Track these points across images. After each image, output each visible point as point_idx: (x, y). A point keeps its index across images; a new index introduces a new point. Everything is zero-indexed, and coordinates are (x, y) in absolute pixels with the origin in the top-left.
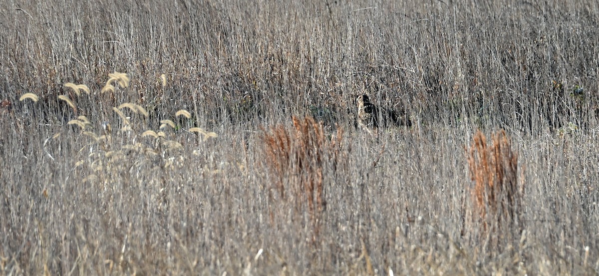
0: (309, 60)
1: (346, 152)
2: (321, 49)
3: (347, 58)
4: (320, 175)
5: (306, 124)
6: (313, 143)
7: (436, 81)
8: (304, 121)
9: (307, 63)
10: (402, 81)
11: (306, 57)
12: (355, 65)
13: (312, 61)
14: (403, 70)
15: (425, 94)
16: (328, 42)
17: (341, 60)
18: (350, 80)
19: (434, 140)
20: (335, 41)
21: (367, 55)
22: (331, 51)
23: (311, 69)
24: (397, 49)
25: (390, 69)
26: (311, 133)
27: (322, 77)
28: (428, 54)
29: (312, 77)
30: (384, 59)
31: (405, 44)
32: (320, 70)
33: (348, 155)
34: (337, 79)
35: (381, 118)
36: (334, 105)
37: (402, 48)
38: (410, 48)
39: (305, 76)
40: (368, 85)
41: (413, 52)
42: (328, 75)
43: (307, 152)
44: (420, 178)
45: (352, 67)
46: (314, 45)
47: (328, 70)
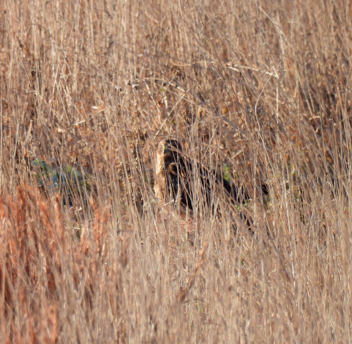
0: (29, 54)
1: (116, 266)
2: (56, 26)
3: (118, 46)
4: (54, 321)
5: (21, 201)
6: (36, 246)
7: (330, 98)
8: (16, 194)
9: (24, 60)
10: (248, 100)
11: (21, 46)
12: (138, 63)
13: (36, 54)
14: (249, 72)
15: (303, 129)
16: (73, 8)
17: (105, 50)
18: (128, 98)
19: (322, 235)
20: (89, 8)
21: (166, 40)
22: (81, 30)
23: (33, 73)
24: (236, 22)
25: (220, 72)
26: (32, 223)
27: (59, 93)
28: (309, 34)
29: (37, 93)
30: (206, 47)
31: (257, 10)
32: (55, 75)
33: (119, 273)
34: (97, 95)
35: (197, 185)
36: (88, 157)
37: (248, 20)
38: (267, 20)
39: (20, 90)
40: (170, 109)
41: (274, 30)
42: (75, 87)
43: (24, 265)
44: (291, 326)
45: (130, 65)
46: (40, 18)
47: (75, 75)
